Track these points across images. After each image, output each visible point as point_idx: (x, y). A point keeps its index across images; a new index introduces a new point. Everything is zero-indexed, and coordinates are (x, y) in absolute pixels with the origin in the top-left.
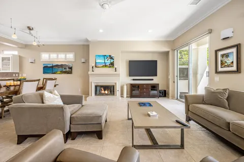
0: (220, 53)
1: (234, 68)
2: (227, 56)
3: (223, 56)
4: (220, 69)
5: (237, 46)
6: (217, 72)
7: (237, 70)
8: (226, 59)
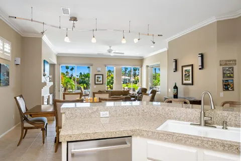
0: (96, 76)
1: (101, 83)
2: (99, 78)
3: (97, 77)
4: (96, 83)
5: (103, 75)
6: (95, 84)
7: (103, 84)
8: (98, 79)
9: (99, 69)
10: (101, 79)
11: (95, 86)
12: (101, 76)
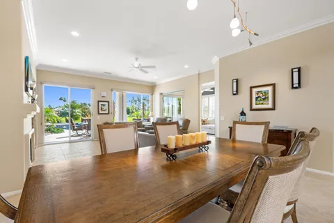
0: (100, 103)
1: (107, 112)
2: (104, 105)
3: (102, 105)
4: (100, 112)
5: (108, 102)
6: (99, 114)
7: (109, 113)
8: (103, 107)
9: (104, 94)
10: (106, 107)
11: (99, 117)
12: (107, 103)
